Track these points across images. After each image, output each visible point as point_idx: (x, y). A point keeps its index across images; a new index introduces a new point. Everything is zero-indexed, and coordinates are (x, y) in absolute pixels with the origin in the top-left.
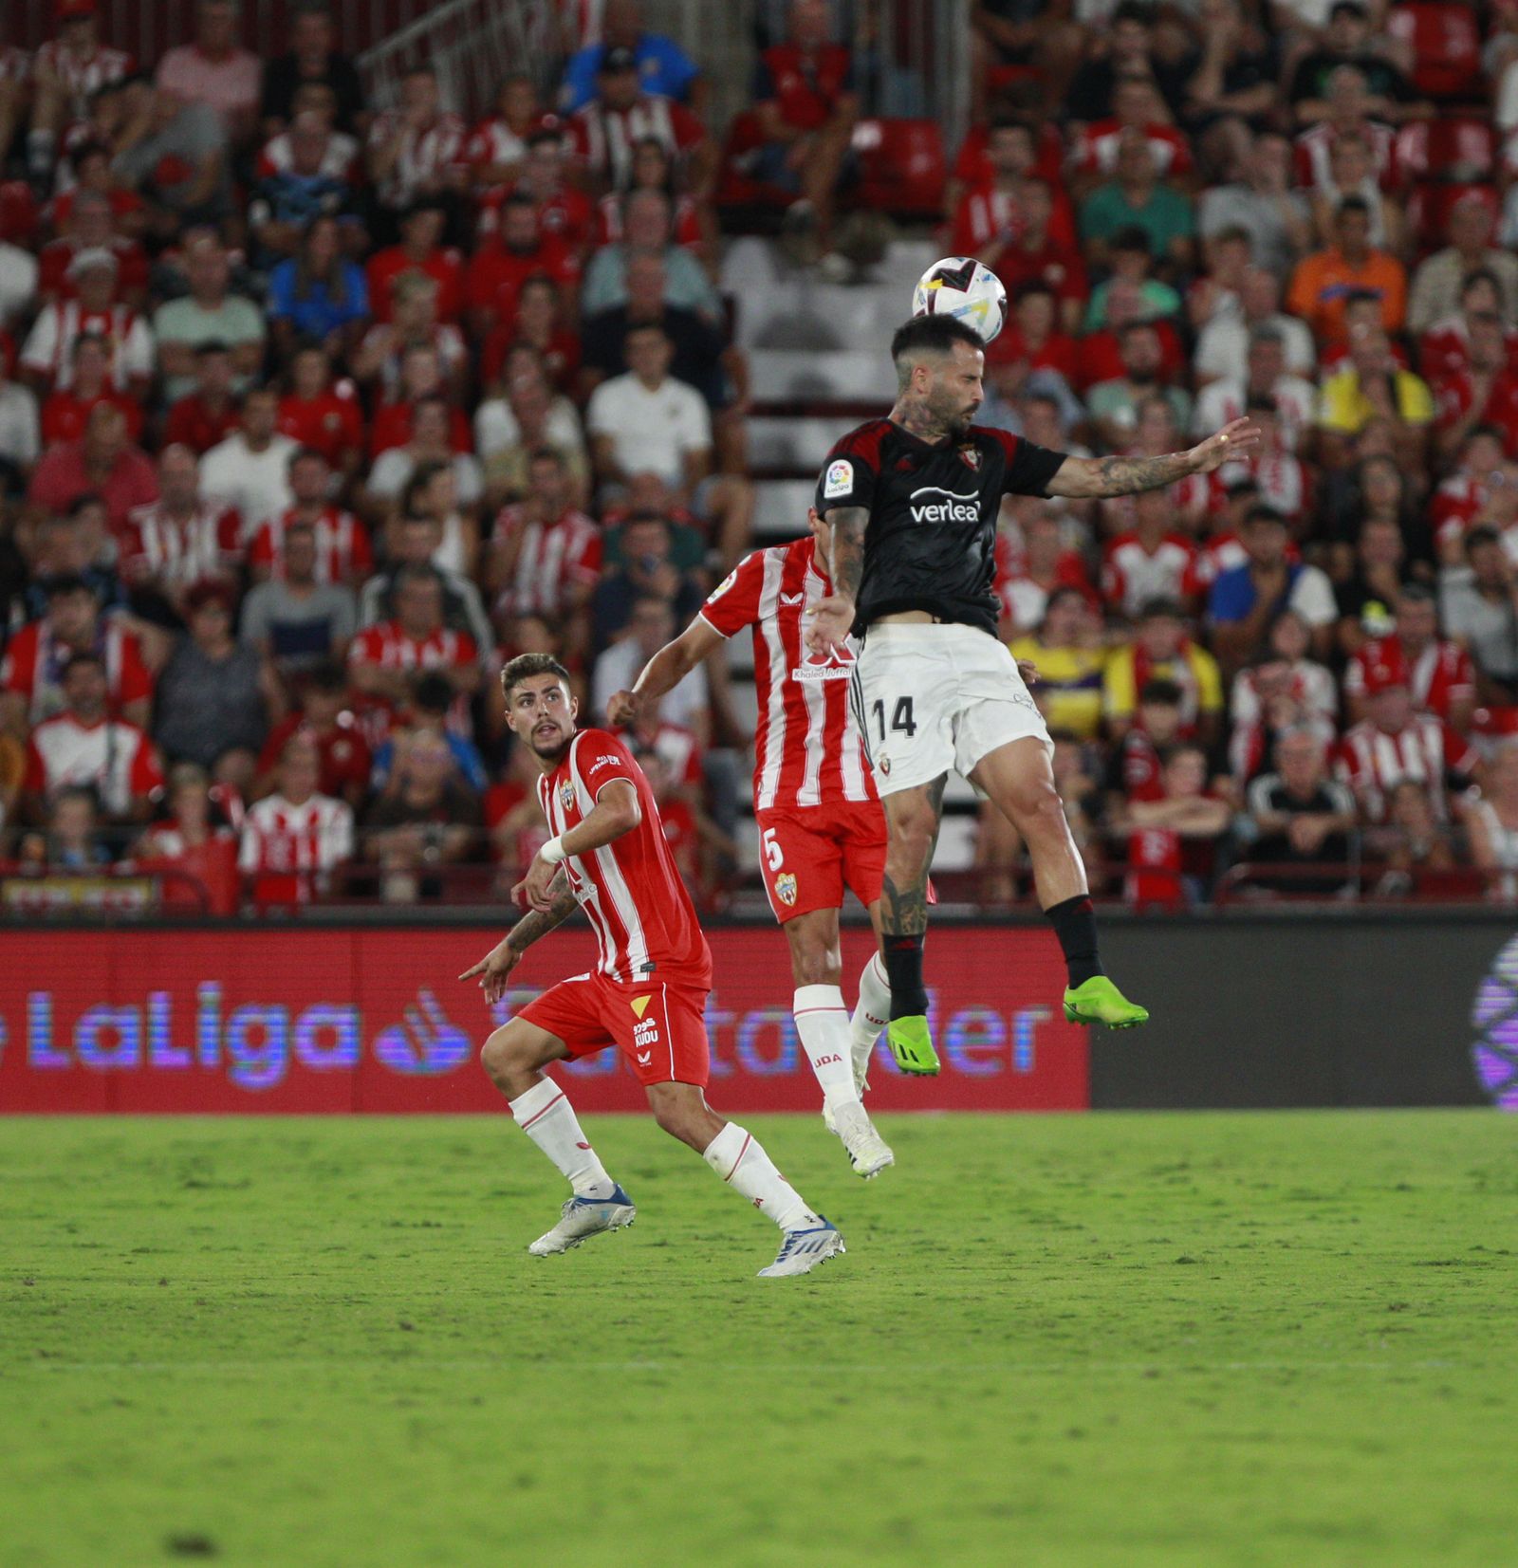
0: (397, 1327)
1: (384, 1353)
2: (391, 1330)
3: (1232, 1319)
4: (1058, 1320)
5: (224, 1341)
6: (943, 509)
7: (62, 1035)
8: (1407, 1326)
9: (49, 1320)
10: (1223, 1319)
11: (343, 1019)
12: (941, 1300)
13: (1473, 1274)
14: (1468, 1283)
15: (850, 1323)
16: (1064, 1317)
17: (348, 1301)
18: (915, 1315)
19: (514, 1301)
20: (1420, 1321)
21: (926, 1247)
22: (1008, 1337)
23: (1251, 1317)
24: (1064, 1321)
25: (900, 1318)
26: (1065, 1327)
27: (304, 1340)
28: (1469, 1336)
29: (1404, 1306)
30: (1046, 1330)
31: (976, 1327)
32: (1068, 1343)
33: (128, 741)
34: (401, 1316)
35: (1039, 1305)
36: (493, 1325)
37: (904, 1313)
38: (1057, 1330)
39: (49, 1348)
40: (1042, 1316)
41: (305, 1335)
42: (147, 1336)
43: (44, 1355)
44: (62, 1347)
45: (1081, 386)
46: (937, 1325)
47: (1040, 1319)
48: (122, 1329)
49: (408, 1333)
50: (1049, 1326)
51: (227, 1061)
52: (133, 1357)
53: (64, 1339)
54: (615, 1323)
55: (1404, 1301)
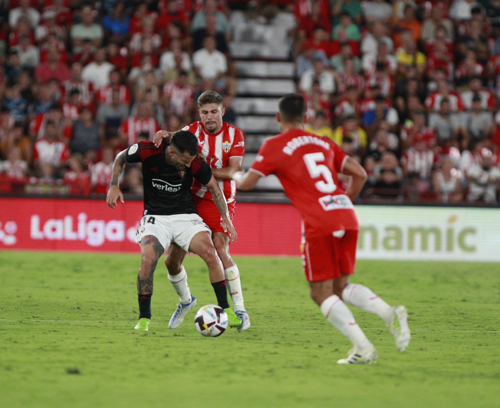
0: (132, 312)
1: (129, 319)
2: (131, 313)
3: (365, 316)
4: (316, 315)
5: (85, 315)
6: (163, 187)
7: (41, 228)
8: (413, 319)
9: (35, 307)
10: (362, 316)
11: (119, 225)
12: (284, 308)
13: (432, 305)
14: (431, 307)
15: (258, 314)
16: (318, 314)
17: (118, 304)
18: (276, 312)
19: (165, 306)
20: (417, 318)
21: (280, 293)
22: (302, 319)
23: (370, 315)
24: (318, 315)
25: (272, 313)
26: (318, 317)
27: (106, 315)
28: (431, 322)
29: (413, 313)
30: (313, 318)
31: (293, 316)
32: (319, 321)
33: (61, 147)
34: (134, 309)
35: (311, 310)
36: (159, 312)
37: (273, 312)
38: (316, 318)
39: (35, 316)
40: (312, 313)
41: (107, 314)
42: (63, 313)
43: (34, 317)
44: (39, 315)
45: (329, 55)
46: (283, 315)
47: (311, 314)
48: (56, 311)
49: (135, 314)
50: (313, 316)
51: (87, 237)
52: (58, 318)
53: (40, 313)
54: (193, 312)
55: (413, 312)
